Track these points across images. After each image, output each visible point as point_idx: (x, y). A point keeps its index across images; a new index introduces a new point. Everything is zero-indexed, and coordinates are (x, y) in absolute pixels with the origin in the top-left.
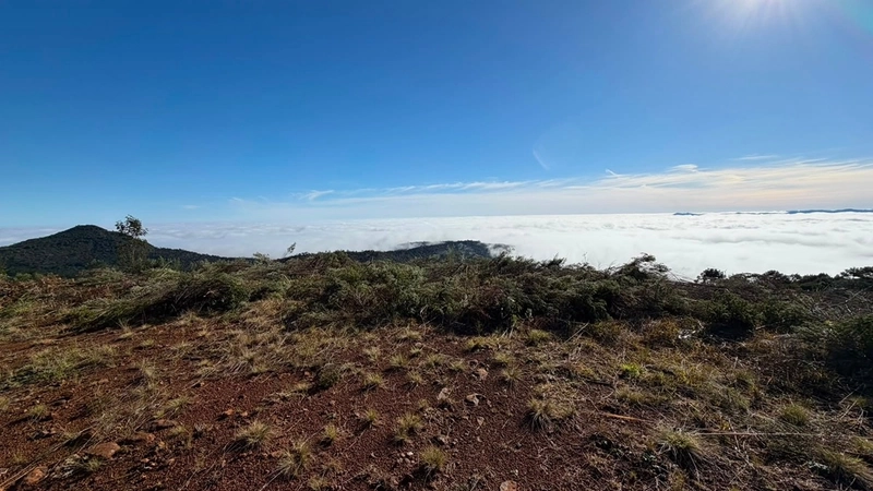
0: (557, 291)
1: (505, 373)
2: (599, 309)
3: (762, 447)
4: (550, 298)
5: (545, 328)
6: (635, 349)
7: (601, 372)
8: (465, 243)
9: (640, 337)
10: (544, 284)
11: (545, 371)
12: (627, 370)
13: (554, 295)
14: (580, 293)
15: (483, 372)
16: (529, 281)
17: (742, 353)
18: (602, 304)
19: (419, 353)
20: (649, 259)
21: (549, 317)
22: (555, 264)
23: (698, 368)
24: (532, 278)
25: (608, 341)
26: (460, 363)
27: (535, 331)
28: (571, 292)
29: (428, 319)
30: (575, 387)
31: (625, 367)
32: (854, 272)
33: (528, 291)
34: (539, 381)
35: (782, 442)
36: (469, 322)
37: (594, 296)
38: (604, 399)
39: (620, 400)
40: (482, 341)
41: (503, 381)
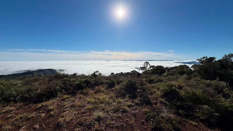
0: (73, 83)
1: (52, 113)
2: (84, 86)
3: (114, 110)
4: (71, 85)
5: (68, 94)
6: (92, 95)
7: (83, 103)
8: (47, 69)
9: (94, 91)
10: (70, 81)
11: (67, 108)
12: (89, 101)
13: (73, 84)
14: (80, 82)
15: (43, 115)
16: (65, 81)
17: (113, 91)
18: (85, 85)
19: (12, 116)
20: (97, 72)
21: (70, 91)
22: (75, 74)
23: (104, 96)
24: (66, 80)
25: (86, 94)
26: (33, 114)
27: (65, 96)
28: (77, 82)
29: (21, 101)
30: (75, 110)
31: (89, 100)
32: (132, 71)
33: (64, 84)
34: (64, 111)
35: (117, 108)
36: (40, 98)
37: (83, 83)
38: (82, 111)
39: (87, 110)
40: (44, 104)
41: (51, 116)
